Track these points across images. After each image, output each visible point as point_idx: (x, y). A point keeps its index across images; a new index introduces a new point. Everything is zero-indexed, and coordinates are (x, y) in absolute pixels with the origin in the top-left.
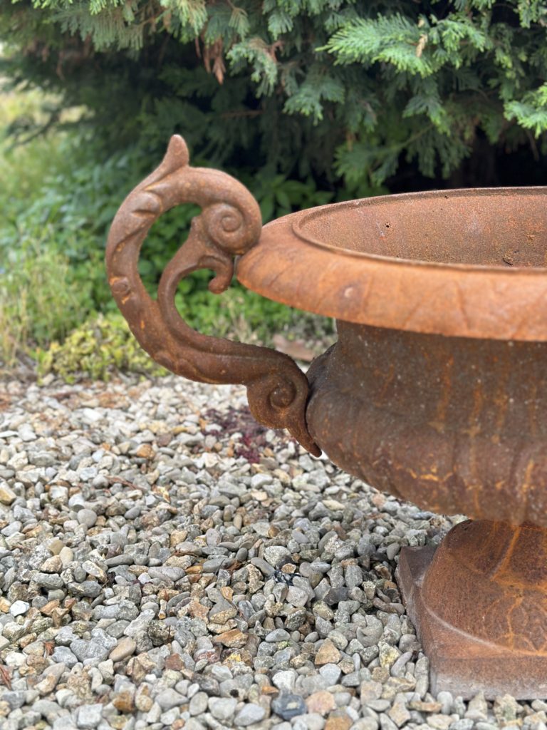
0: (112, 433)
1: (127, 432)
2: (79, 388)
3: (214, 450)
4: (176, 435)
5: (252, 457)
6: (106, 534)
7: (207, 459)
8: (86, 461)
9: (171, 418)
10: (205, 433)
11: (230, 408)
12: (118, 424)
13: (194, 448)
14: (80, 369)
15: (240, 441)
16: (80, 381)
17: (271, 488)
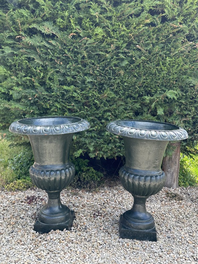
0: (10, 199)
1: (13, 199)
2: (10, 192)
3: (25, 202)
4: (20, 200)
5: (29, 204)
6: (3, 212)
7: (23, 203)
8: (5, 203)
9: (22, 197)
10: (24, 200)
11: (31, 196)
12: (13, 198)
13: (22, 202)
14: (11, 189)
15: (29, 201)
16: (10, 191)
17: (29, 208)
